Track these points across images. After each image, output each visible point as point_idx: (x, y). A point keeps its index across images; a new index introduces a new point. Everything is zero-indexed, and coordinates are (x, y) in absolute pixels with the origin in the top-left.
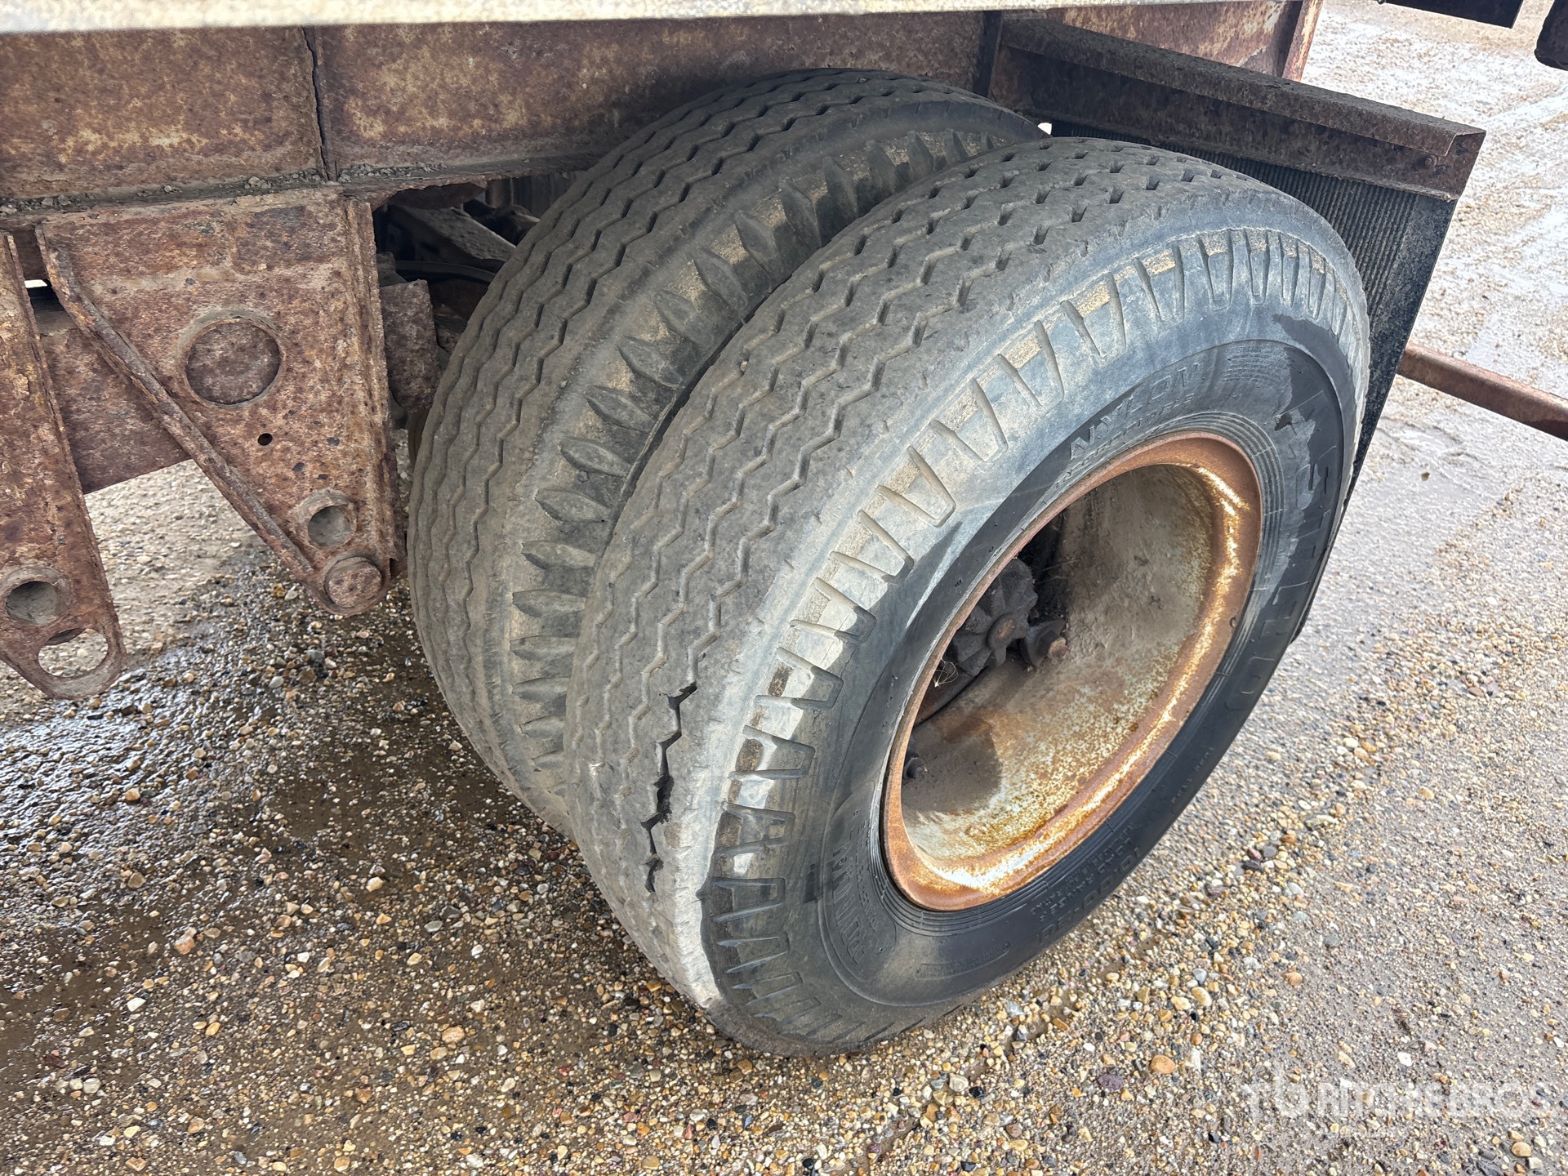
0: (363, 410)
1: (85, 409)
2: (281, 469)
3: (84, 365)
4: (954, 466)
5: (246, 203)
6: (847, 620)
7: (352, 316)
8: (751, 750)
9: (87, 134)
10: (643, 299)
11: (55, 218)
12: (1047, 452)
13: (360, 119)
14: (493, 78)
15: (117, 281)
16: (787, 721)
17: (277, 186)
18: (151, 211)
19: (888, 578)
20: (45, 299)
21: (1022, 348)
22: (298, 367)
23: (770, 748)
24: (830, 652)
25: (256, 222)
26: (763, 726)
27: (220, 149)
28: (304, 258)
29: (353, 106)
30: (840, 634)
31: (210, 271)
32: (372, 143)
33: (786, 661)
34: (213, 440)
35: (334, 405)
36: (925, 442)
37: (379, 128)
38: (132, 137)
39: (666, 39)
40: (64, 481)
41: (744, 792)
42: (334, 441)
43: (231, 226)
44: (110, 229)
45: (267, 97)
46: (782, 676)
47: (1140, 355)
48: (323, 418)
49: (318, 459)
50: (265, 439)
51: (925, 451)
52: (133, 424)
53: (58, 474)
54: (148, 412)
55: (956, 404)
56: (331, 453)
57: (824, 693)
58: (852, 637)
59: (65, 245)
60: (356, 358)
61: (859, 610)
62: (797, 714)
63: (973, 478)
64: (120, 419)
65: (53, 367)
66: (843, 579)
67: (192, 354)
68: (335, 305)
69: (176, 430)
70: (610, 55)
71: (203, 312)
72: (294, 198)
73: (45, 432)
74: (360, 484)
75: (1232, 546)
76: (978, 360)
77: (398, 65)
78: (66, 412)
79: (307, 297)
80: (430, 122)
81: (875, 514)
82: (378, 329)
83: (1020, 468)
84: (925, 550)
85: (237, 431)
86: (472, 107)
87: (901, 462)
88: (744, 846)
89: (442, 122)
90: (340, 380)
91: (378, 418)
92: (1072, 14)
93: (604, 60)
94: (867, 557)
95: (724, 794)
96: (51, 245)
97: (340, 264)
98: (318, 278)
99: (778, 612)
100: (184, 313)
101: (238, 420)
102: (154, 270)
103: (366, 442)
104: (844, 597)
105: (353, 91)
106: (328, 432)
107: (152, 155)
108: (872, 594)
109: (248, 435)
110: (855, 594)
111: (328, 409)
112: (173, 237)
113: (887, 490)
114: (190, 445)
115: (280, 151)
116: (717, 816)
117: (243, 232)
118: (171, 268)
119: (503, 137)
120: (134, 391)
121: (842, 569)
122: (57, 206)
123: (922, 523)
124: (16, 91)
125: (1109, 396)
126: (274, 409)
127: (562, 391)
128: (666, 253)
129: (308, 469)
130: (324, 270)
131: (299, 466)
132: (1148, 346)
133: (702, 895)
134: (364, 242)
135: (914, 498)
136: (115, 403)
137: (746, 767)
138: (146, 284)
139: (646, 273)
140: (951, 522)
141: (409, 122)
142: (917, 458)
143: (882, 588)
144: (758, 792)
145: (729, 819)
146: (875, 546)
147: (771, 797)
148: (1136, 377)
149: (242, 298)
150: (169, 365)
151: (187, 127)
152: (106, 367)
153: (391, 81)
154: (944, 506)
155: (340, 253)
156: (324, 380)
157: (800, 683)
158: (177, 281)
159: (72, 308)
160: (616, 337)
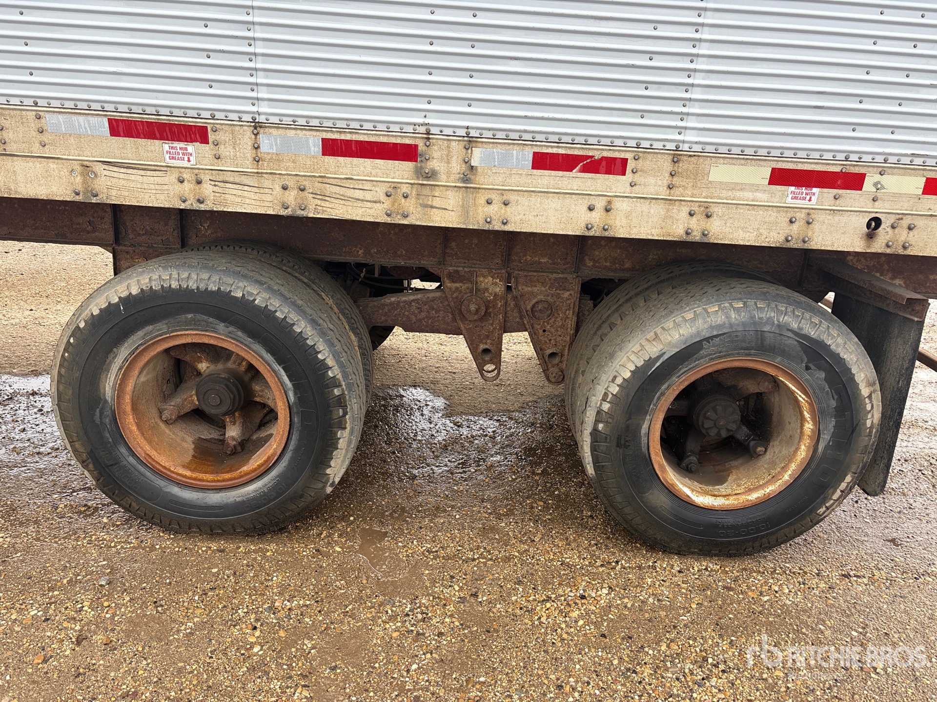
0: (569, 329)
1: (510, 314)
2: (546, 339)
3: (512, 304)
4: (666, 338)
5: (555, 275)
6: (633, 368)
7: (572, 306)
8: (606, 395)
9: (528, 257)
10: (629, 304)
11: (516, 272)
12: (693, 342)
13: (587, 261)
14: (624, 255)
15: (524, 287)
16: (615, 389)
17: (563, 273)
18: (535, 274)
19: (644, 360)
20: (509, 288)
21: (689, 315)
22: (556, 315)
23: (610, 396)
24: (627, 375)
25: (555, 280)
26: (609, 389)
27: (554, 264)
28: (564, 289)
29: (586, 258)
30: (631, 371)
31: (543, 289)
32: (589, 267)
33: (617, 374)
34: (533, 328)
35: (562, 326)
36: (659, 330)
37: (592, 264)
38: (537, 259)
39: (678, 250)
40: (500, 329)
41: (603, 406)
42: (560, 336)
43: (550, 279)
44: (526, 276)
45: (567, 254)
46: (615, 377)
47: (727, 325)
48: (559, 329)
49: (555, 339)
50: (544, 331)
51: (658, 332)
52: (518, 320)
53: (500, 326)
54: (521, 318)
55: (669, 324)
56: (559, 339)
57: (625, 385)
58: (633, 373)
59: (516, 278)
60: (570, 316)
61: (636, 366)
62: (617, 388)
63: (670, 342)
64: (516, 318)
65: (506, 303)
66: (633, 357)
67: (534, 306)
68: (569, 302)
69: (526, 322)
70: (659, 253)
71: (539, 297)
72: (565, 275)
73: (501, 316)
74: (564, 350)
75: (807, 415)
76: (677, 316)
77: (600, 250)
78: (506, 313)
79: (562, 298)
80: (605, 264)
81: (643, 344)
82: (577, 309)
83: (685, 343)
84: (655, 356)
85: (539, 327)
86: (617, 261)
87: (652, 334)
88: (601, 422)
89: (608, 264)
90: (565, 321)
91: (572, 332)
92: (850, 258)
93: (657, 254)
94: (640, 354)
95: (598, 405)
96: (514, 277)
97: (572, 292)
98: (566, 295)
99: (617, 362)
100: (535, 297)
101: (539, 324)
102: (532, 286)
103: (568, 339)
104: (633, 362)
105: (587, 255)
106: (559, 333)
107: (540, 263)
108: (640, 363)
109: (541, 329)
110: (636, 362)
111: (560, 327)
112: (538, 280)
113: (647, 340)
114: (527, 327)
115: (566, 266)
116: (596, 411)
117: (552, 281)
118: (535, 286)
119: (623, 270)
120: (520, 312)
121: (633, 355)
122: (518, 270)
123: (655, 349)
124: (518, 247)
125: (715, 333)
126: (548, 324)
127: (604, 322)
128: (637, 295)
129: (552, 341)
130: (568, 293)
131: (550, 340)
132: (730, 324)
133: (591, 434)
134: (578, 288)
135: (654, 343)
136: (516, 314)
137: (604, 400)
138: (529, 289)
139: (631, 298)
140: (663, 351)
141: (599, 263)
142: (656, 334)
143: (642, 363)
144: (606, 407)
145: (599, 412)
146: (642, 352)
147: (609, 409)
148: (725, 331)
149: (548, 296)
150: (529, 308)
151: (549, 258)
152: (516, 305)
153: (597, 253)
154: (662, 347)
155: (573, 290)
156: (561, 320)
157: (619, 381)
158: (535, 289)
159: (513, 290)
160: (620, 312)
